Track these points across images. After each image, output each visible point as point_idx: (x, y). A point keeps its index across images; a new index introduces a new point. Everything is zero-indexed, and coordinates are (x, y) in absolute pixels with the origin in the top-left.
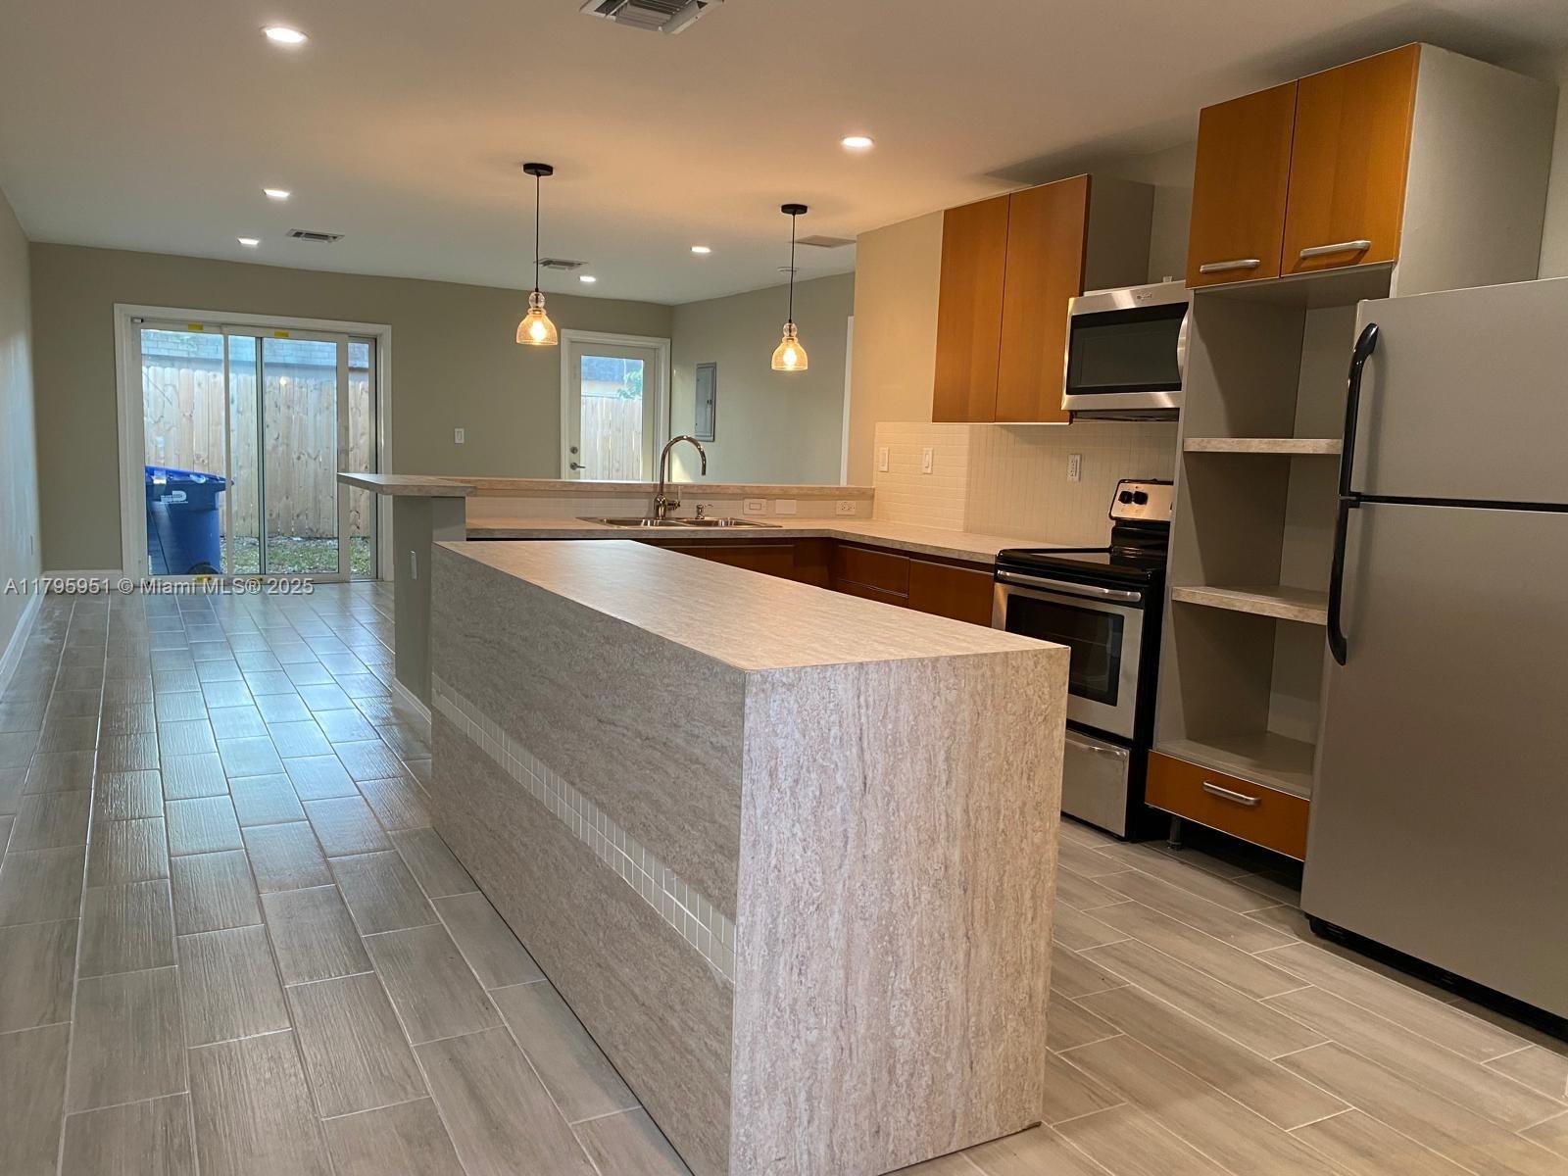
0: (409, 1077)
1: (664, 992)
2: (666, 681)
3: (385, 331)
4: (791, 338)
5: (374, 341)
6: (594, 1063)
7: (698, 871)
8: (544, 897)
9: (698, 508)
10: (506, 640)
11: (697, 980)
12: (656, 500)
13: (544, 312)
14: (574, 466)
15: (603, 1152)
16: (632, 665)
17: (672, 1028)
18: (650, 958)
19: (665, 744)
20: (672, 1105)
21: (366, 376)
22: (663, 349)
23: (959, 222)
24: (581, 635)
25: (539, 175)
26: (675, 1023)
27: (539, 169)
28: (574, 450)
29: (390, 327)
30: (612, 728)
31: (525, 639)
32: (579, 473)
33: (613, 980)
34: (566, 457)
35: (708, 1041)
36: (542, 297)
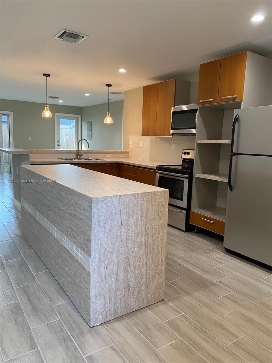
0: (13, 296)
1: (75, 274)
2: (74, 200)
3: (11, 113)
4: (108, 116)
5: (9, 116)
6: (60, 290)
7: (82, 245)
8: (47, 251)
9: (87, 156)
10: (37, 189)
11: (82, 271)
12: (77, 154)
13: (49, 109)
14: (58, 145)
15: (61, 312)
16: (66, 196)
17: (77, 282)
18: (72, 266)
19: (74, 215)
20: (77, 300)
21: (7, 123)
22: (79, 117)
23: (147, 89)
24: (55, 189)
25: (47, 77)
26: (77, 281)
27: (47, 75)
28: (58, 141)
29: (12, 112)
30: (62, 211)
31: (42, 189)
32: (60, 147)
33: (63, 271)
34: (56, 143)
35: (85, 285)
36: (48, 106)
